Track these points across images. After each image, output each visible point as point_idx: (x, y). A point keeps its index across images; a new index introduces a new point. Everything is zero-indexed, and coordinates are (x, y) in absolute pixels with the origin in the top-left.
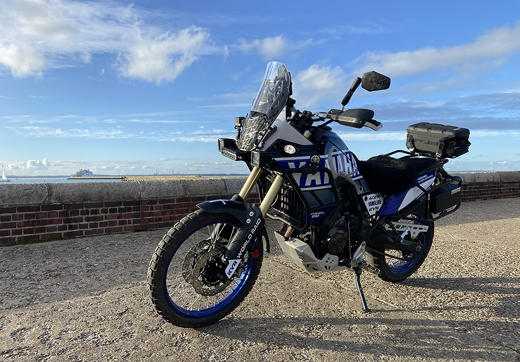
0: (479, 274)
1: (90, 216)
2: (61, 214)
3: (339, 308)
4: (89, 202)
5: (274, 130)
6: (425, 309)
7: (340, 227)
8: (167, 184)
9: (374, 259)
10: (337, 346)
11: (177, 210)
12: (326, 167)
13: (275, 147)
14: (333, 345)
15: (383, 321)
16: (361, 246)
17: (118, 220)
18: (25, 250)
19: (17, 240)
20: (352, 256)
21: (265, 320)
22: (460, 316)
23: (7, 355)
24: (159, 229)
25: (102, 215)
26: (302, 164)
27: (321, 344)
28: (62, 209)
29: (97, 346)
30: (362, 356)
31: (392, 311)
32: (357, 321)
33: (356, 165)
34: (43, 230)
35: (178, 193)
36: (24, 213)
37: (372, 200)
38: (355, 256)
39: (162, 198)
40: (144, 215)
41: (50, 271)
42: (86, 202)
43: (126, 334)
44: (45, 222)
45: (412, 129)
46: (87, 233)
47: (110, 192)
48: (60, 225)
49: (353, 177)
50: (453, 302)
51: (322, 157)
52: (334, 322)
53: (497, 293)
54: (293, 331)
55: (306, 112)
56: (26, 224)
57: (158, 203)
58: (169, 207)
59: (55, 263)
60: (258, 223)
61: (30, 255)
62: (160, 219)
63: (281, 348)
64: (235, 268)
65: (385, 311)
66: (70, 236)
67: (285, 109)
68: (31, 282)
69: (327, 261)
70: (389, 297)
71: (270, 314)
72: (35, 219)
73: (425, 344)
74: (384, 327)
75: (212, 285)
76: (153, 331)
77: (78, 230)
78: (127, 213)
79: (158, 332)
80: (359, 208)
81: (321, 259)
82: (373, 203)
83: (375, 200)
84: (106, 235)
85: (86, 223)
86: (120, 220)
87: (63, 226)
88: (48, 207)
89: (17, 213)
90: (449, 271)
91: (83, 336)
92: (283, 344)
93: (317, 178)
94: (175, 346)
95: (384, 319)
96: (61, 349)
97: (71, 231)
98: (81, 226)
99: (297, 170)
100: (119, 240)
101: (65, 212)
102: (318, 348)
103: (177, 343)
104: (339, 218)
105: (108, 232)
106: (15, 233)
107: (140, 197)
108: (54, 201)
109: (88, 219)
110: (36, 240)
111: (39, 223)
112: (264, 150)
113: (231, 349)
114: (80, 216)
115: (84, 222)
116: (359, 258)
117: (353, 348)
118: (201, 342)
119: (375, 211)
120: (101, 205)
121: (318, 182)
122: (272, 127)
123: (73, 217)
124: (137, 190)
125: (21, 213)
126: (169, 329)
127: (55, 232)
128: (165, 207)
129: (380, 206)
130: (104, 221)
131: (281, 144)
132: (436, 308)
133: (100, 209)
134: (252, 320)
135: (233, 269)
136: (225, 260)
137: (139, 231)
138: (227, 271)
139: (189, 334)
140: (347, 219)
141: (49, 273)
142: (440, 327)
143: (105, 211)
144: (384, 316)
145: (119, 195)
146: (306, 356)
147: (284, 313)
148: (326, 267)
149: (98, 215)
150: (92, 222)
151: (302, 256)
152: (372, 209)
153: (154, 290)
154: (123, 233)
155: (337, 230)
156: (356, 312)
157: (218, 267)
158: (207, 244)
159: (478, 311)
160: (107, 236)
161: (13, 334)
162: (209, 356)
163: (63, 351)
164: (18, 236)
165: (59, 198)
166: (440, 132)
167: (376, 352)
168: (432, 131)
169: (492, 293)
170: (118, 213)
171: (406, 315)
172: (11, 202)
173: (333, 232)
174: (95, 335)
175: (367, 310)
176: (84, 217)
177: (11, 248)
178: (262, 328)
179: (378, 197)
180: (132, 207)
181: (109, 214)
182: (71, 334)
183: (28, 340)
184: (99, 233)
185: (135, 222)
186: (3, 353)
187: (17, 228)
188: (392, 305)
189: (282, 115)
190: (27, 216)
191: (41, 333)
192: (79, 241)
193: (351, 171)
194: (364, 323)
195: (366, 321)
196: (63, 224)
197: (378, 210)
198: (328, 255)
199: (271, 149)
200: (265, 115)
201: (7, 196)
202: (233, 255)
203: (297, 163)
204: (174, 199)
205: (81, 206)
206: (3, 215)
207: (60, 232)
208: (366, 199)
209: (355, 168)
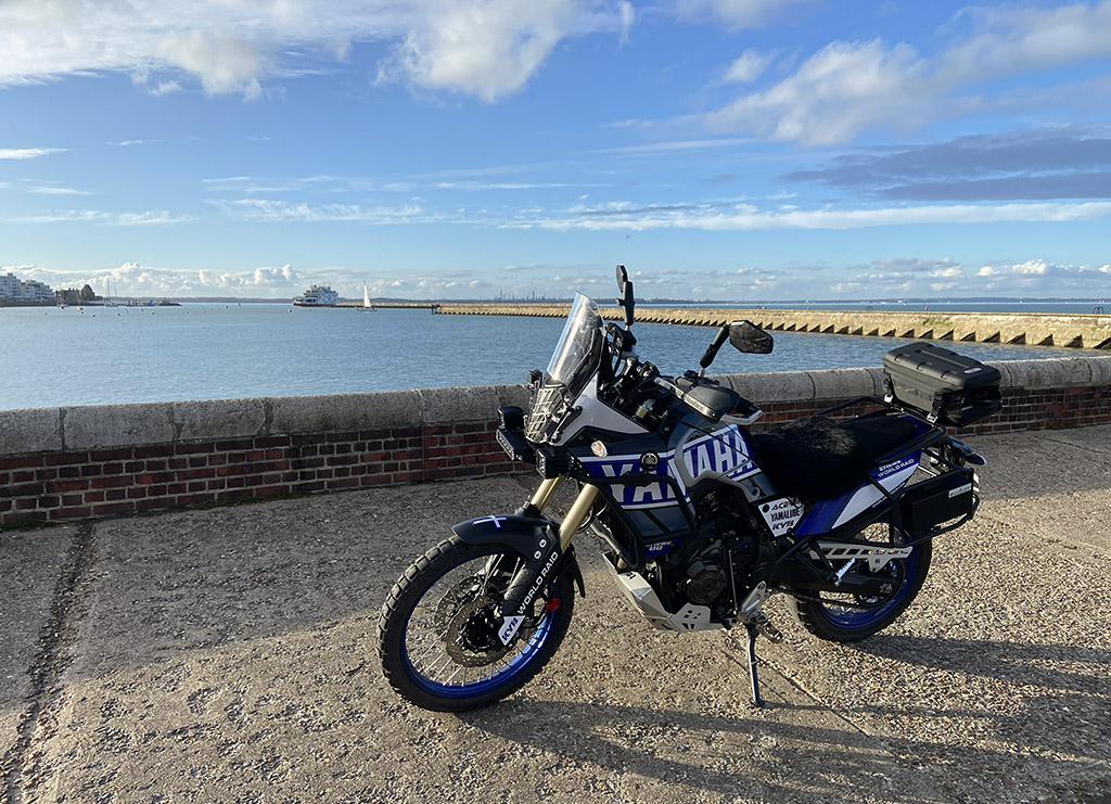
0: (1031, 635)
1: (335, 455)
2: (288, 454)
4: (333, 432)
5: (576, 413)
6: (868, 709)
7: (711, 559)
8: (471, 396)
9: (798, 603)
10: (669, 772)
11: (489, 445)
12: (669, 474)
13: (581, 438)
14: (665, 769)
15: (775, 729)
16: (756, 589)
17: (383, 463)
18: (229, 519)
19: (216, 497)
20: (740, 606)
21: (573, 707)
22: (926, 731)
23: (179, 737)
24: (456, 479)
25: (356, 453)
26: (627, 468)
27: (649, 765)
28: (289, 444)
29: (306, 732)
30: (703, 795)
31: (804, 708)
32: (732, 724)
34: (258, 481)
35: (490, 412)
36: (227, 452)
37: (780, 510)
38: (744, 606)
39: (461, 423)
40: (428, 453)
41: (260, 571)
42: (329, 432)
43: (352, 714)
44: (261, 468)
45: (892, 358)
46: (331, 485)
47: (369, 414)
48: (287, 471)
49: (736, 475)
50: (932, 697)
51: (661, 455)
52: (689, 721)
53: (1034, 684)
54: (610, 734)
56: (231, 471)
57: (454, 432)
58: (474, 438)
59: (271, 554)
60: (553, 559)
61: (235, 532)
62: (458, 462)
63: (578, 766)
64: (515, 629)
65: (792, 707)
66: (303, 491)
67: (596, 377)
68: (229, 595)
69: (687, 616)
70: (815, 677)
71: (586, 697)
72: (246, 462)
73: (826, 783)
74: (770, 741)
75: (482, 651)
76: (393, 711)
77: (315, 480)
78: (399, 450)
79: (399, 715)
80: (754, 523)
81: (675, 613)
82: (781, 516)
83: (786, 509)
84: (362, 489)
85: (330, 468)
86: (386, 462)
87: (292, 473)
88: (267, 441)
89: (216, 452)
90: (971, 623)
91: (290, 711)
92: (585, 759)
93: (655, 489)
94: (417, 744)
95: (781, 725)
96: (253, 733)
97: (304, 482)
98: (321, 474)
99: (617, 480)
100: (380, 503)
101: (293, 449)
102: (640, 772)
103: (422, 738)
104: (709, 544)
105: (368, 484)
106: (213, 485)
107: (421, 422)
108: (275, 432)
109: (332, 462)
110: (248, 499)
111: (252, 469)
112: (560, 444)
113: (501, 758)
114: (319, 456)
115: (326, 467)
116: (754, 609)
117: (696, 777)
118: (459, 740)
119: (786, 528)
120: (353, 437)
121: (657, 495)
122: (574, 407)
123: (307, 458)
124: (416, 408)
125: (223, 453)
126: (415, 713)
127: (278, 484)
128: (466, 439)
129: (796, 519)
130: (360, 464)
131: (590, 434)
132: (891, 710)
133: (352, 444)
134: (551, 704)
135: (511, 630)
136: (498, 615)
137: (420, 482)
138: (501, 633)
139: (444, 724)
140: (726, 543)
141: (261, 578)
142: (872, 751)
143: (360, 447)
144: (784, 718)
145: (384, 418)
146: (612, 787)
147: (613, 697)
148: (686, 626)
149: (349, 454)
150: (340, 467)
151: (642, 604)
152: (780, 526)
153: (385, 658)
154: (391, 487)
155: (705, 565)
156: (738, 704)
157: (488, 624)
158: (476, 583)
159: (967, 724)
160: (365, 492)
161: (192, 698)
162: (464, 768)
163: (257, 736)
164: (218, 491)
165: (283, 426)
166: (937, 375)
167: (731, 790)
168: (925, 371)
169: (1025, 684)
170: (383, 451)
171: (827, 721)
172: (207, 434)
173: (698, 566)
174: (307, 710)
175: (760, 704)
176: (326, 457)
177: (205, 513)
178: (562, 723)
179: (792, 504)
180: (408, 439)
181: (367, 451)
182: (273, 706)
183: (212, 715)
184: (351, 486)
185: (412, 466)
186: (174, 733)
187: (217, 478)
188: (811, 694)
189: (591, 389)
190: (232, 458)
191: (231, 700)
192: (317, 503)
194: (736, 730)
195: (746, 726)
196: (291, 470)
197: (792, 527)
198: (688, 606)
199: (573, 443)
200: (564, 385)
201: (199, 424)
202: (511, 609)
203: (617, 466)
204: (483, 425)
205: (320, 438)
206: (194, 455)
207: (286, 484)
208: (766, 509)
209: (740, 458)
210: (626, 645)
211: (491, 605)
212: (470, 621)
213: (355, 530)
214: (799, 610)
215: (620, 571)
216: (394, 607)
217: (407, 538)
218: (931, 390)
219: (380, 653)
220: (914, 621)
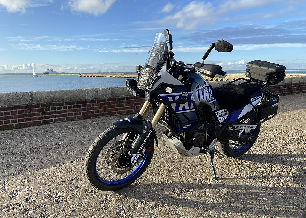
0: (287, 152)
1: (56, 110)
2: (40, 110)
3: (200, 176)
4: (55, 102)
5: (159, 78)
6: (251, 177)
7: (201, 131)
8: (101, 90)
9: (223, 145)
10: (196, 205)
11: (108, 106)
12: (192, 99)
13: (160, 87)
14: (194, 204)
15: (225, 187)
16: (214, 141)
17: (73, 113)
18: (19, 133)
19: (14, 126)
20: (208, 147)
21: (155, 185)
22: (272, 183)
23: (6, 209)
24: (98, 117)
25: (63, 110)
26: (177, 98)
27: (187, 203)
28: (40, 107)
29: (58, 203)
30: (210, 212)
31: (231, 179)
32: (209, 186)
33: (212, 93)
34: (29, 120)
35: (108, 96)
36: (18, 110)
37: (221, 114)
38: (210, 146)
39: (99, 99)
40: (88, 109)
41: (33, 148)
42: (54, 103)
43: (75, 195)
44: (30, 115)
45: (250, 65)
46: (55, 120)
47: (68, 96)
48: (40, 116)
49: (210, 101)
50: (268, 172)
51: (189, 93)
52: (196, 186)
53: (296, 166)
54: (170, 193)
55: (180, 63)
56: (19, 116)
57: (96, 102)
58: (103, 104)
59: (36, 143)
60: (150, 133)
61: (22, 136)
62: (98, 112)
63: (163, 206)
64: (137, 159)
65: (227, 179)
66: (45, 123)
67: (166, 64)
68: (22, 157)
69: (193, 151)
70: (230, 168)
71: (158, 181)
72: (24, 114)
73: (248, 204)
74: (225, 191)
75: (123, 168)
76: (90, 192)
77: (50, 119)
78: (78, 108)
79: (93, 194)
80: (213, 118)
81: (189, 150)
82: (222, 115)
83: (223, 113)
84: (66, 121)
85: (55, 115)
87: (41, 117)
88: (32, 106)
89: (13, 110)
90: (269, 149)
91: (50, 196)
92: (164, 203)
93: (186, 106)
94: (102, 204)
95: (226, 185)
96: (37, 205)
97: (46, 120)
98: (52, 117)
99: (173, 102)
100: (74, 125)
101: (41, 109)
102: (185, 206)
103: (103, 201)
104: (200, 126)
105: (68, 120)
106: (13, 122)
107: (85, 99)
108: (34, 103)
109: (55, 113)
110: (26, 126)
111: (27, 116)
112: (152, 90)
113: (134, 206)
114: (51, 111)
115: (53, 115)
116: (213, 148)
117: (205, 206)
118: (117, 201)
119: (223, 119)
120: (62, 104)
121: (187, 108)
122: (158, 75)
123: (46, 111)
124: (83, 94)
125: (16, 110)
126: (99, 192)
127: (37, 121)
128: (101, 104)
129: (226, 117)
130: (65, 113)
131: (164, 86)
132: (258, 177)
133: (62, 106)
134: (147, 185)
135: (135, 159)
136: (130, 154)
137: (86, 118)
138: (131, 161)
139: (111, 195)
140: (205, 126)
141: (33, 150)
142: (259, 191)
143: (65, 108)
144: (226, 183)
145: (73, 98)
146: (177, 212)
147: (168, 181)
148: (192, 154)
149: (61, 110)
150: (58, 114)
151: (178, 148)
152: (221, 119)
153: (88, 173)
154: (76, 120)
155: (199, 133)
156: (209, 179)
157: (126, 158)
158: (120, 144)
159: (283, 180)
160: (67, 122)
161: (10, 194)
162: (121, 211)
163: (38, 207)
164: (15, 123)
165: (38, 101)
166: (267, 68)
167: (219, 209)
168: (262, 67)
169: (293, 166)
170: (73, 109)
171: (239, 182)
172: (10, 104)
173: (197, 134)
174: (57, 195)
175: (217, 179)
176: (53, 111)
177: (11, 131)
178: (153, 191)
179: (225, 111)
180: (81, 104)
181: (67, 109)
182: (43, 195)
183: (19, 199)
184: (62, 120)
185: (83, 113)
186: (4, 208)
187: (14, 119)
188: (231, 174)
189: (164, 68)
190: (19, 112)
191: (26, 194)
192: (51, 126)
193: (208, 98)
194: (212, 188)
195: (215, 187)
196: (41, 116)
197: (225, 119)
198: (193, 147)
199: (157, 89)
200: (154, 68)
201: (6, 100)
202: (135, 151)
203: (174, 97)
204: (106, 100)
205: (51, 105)
206: (5, 111)
207: (40, 120)
208: (218, 113)
209: (211, 95)
210: (167, 163)
211: (126, 151)
212: (120, 157)
213: (66, 133)
214: (223, 148)
215: (169, 137)
216: (92, 153)
217: (85, 135)
218: (265, 73)
219: (86, 171)
220: (253, 150)
